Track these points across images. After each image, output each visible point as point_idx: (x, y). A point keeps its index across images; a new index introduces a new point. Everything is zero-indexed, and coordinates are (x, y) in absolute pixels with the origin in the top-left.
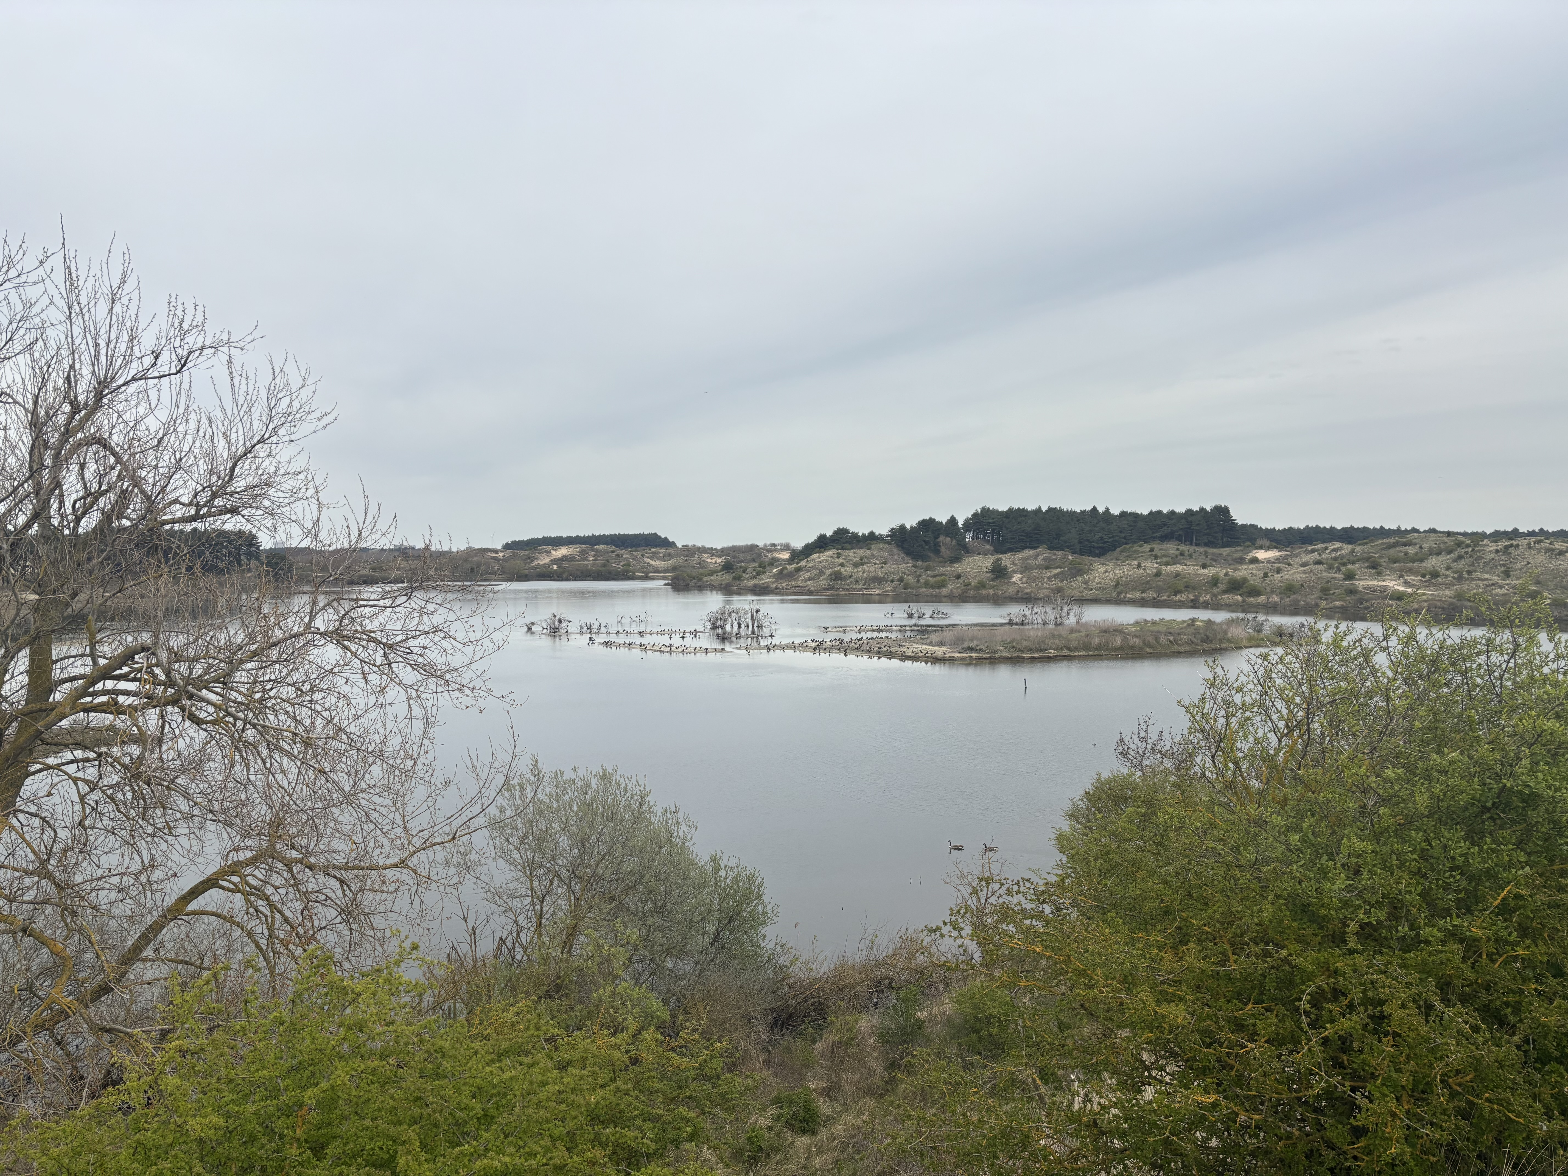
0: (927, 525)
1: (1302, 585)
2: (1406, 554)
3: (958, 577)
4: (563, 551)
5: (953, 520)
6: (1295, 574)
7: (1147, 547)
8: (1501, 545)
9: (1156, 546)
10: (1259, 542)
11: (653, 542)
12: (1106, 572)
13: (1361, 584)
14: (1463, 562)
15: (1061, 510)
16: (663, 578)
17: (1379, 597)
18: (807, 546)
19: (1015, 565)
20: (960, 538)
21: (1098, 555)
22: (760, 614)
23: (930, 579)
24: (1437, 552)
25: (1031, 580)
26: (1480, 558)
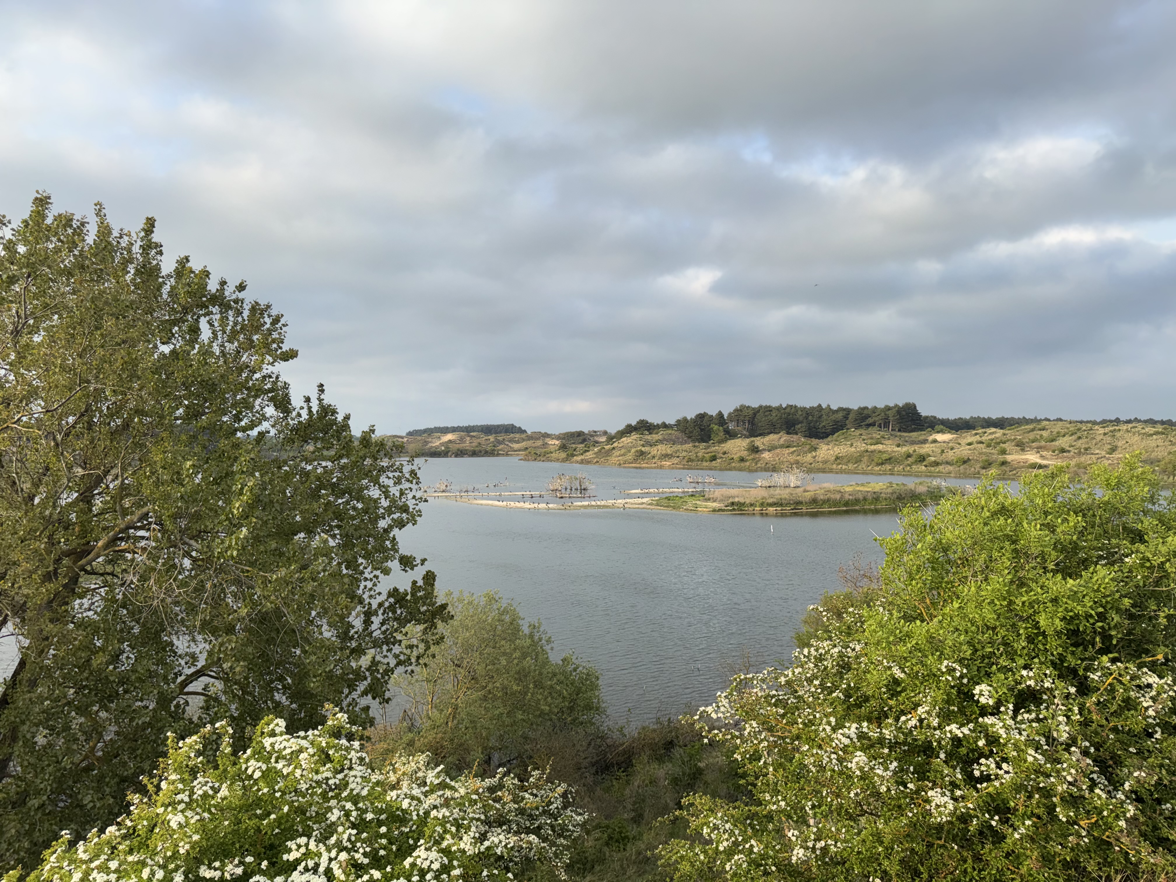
0: (702, 416)
1: (969, 459)
2: (1041, 436)
3: (725, 453)
4: (449, 437)
5: (720, 415)
6: (963, 450)
7: (857, 432)
8: (1107, 430)
9: (864, 431)
10: (937, 428)
11: (510, 429)
12: (829, 449)
13: (1009, 458)
14: (1080, 441)
15: (796, 407)
16: (518, 455)
17: (1023, 467)
18: (618, 432)
19: (764, 445)
20: (725, 426)
21: (822, 438)
22: (586, 481)
23: (705, 455)
24: (1063, 435)
25: (775, 455)
26: (1093, 439)
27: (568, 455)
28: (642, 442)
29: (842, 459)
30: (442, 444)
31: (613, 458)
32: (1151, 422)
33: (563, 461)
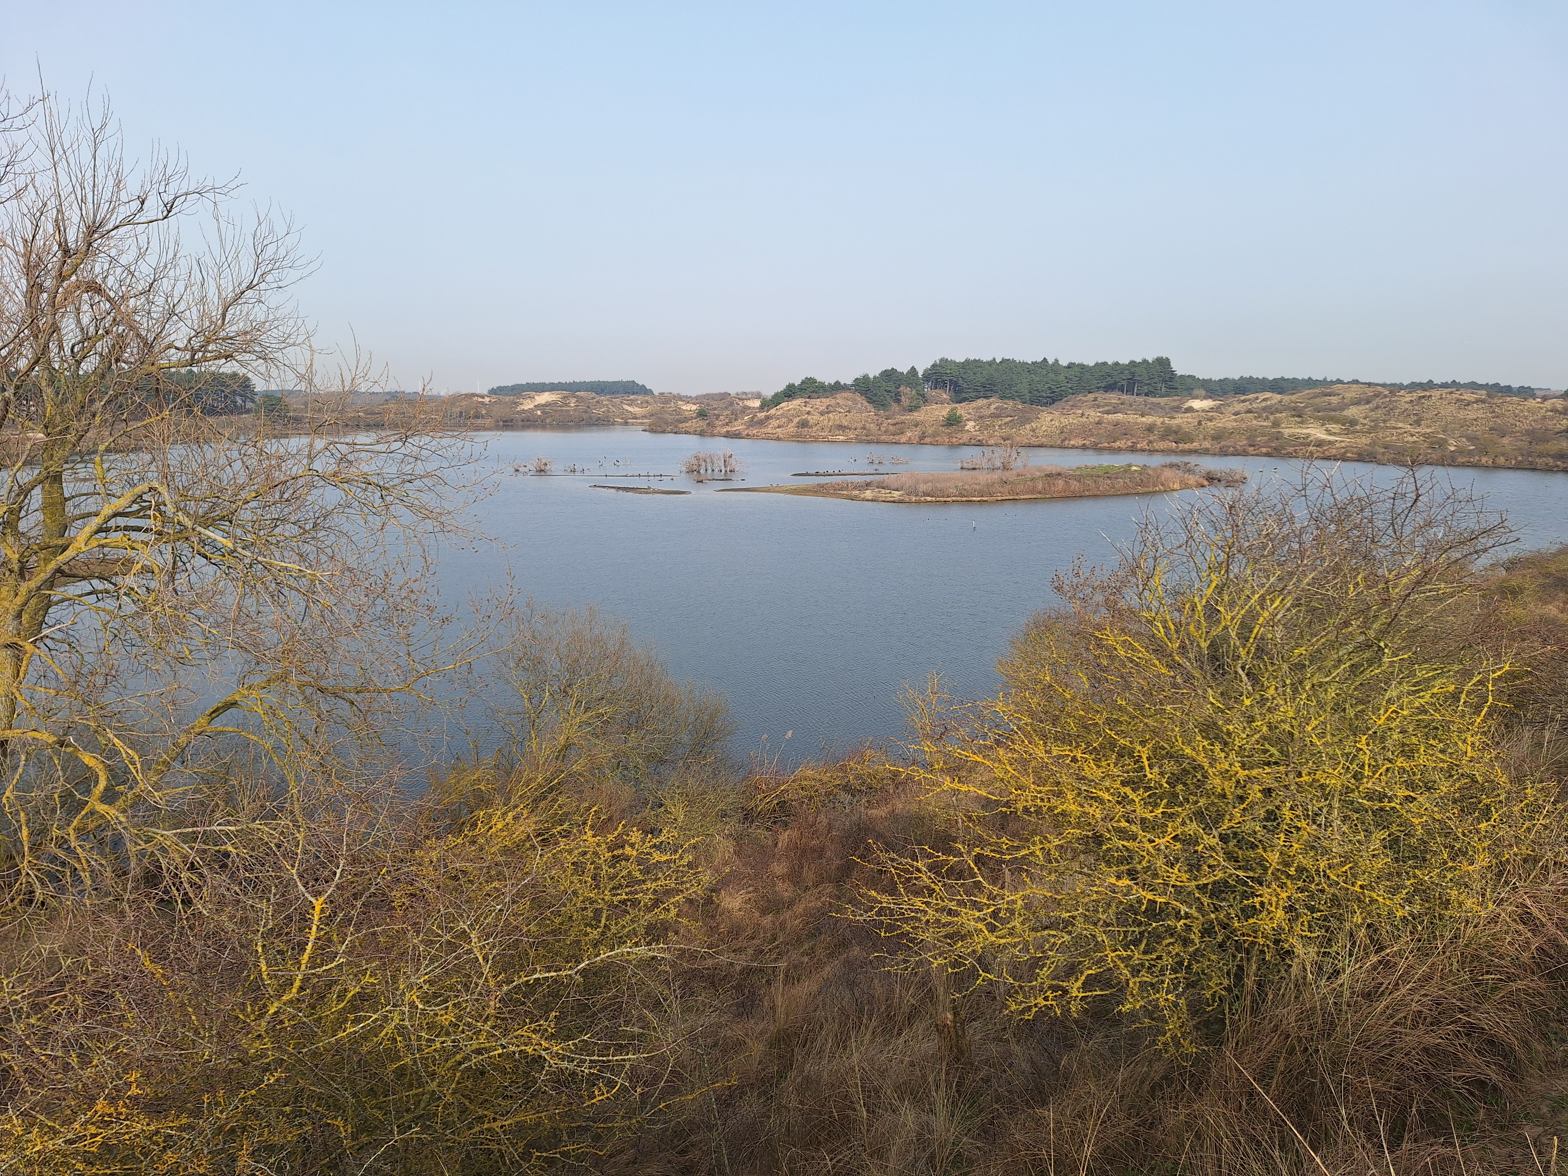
0: (889, 375)
1: (1233, 432)
2: (1329, 403)
3: (916, 425)
4: (546, 397)
5: (913, 370)
6: (1227, 421)
7: (1091, 397)
8: (1415, 395)
9: (1101, 396)
10: (1196, 392)
11: (631, 389)
12: (1052, 420)
13: (1287, 432)
14: (1379, 412)
15: (1014, 361)
16: (642, 424)
17: (1302, 444)
18: (776, 395)
19: (969, 414)
20: (919, 388)
21: (1045, 404)
22: (732, 461)
23: (891, 427)
24: (1357, 402)
25: (983, 428)
26: (1396, 408)
27: (708, 424)
28: (808, 409)
29: (1071, 432)
30: (537, 407)
31: (769, 430)
32: (1473, 386)
33: (702, 434)
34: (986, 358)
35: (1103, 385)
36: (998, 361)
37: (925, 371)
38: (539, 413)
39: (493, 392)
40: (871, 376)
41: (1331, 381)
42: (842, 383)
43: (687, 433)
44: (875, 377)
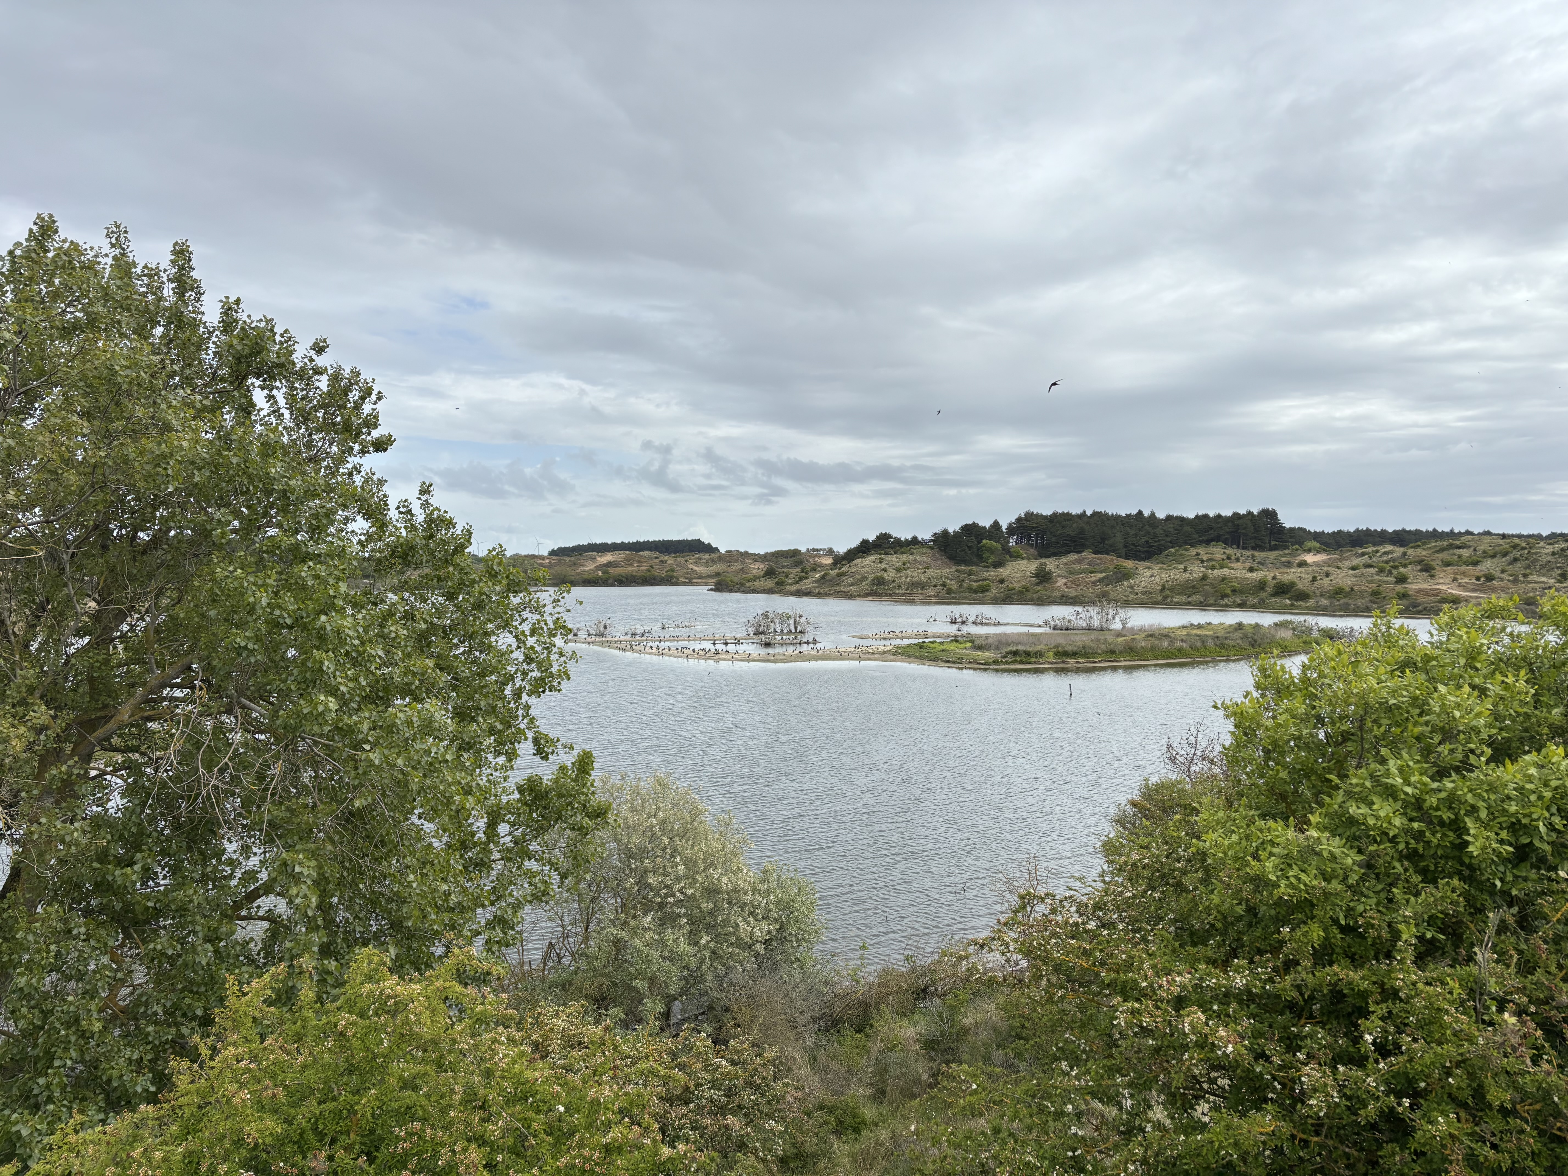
0: (971, 530)
1: (1352, 589)
2: (1460, 556)
3: (1002, 581)
4: (607, 558)
5: (996, 525)
6: (1344, 577)
7: (1193, 551)
8: (1557, 547)
9: (1203, 550)
10: (1308, 545)
11: (697, 547)
12: (1151, 576)
13: (1412, 587)
14: (1518, 565)
15: (1106, 514)
16: (706, 584)
17: (1432, 601)
18: (850, 551)
19: (1059, 569)
20: (1003, 542)
21: (1144, 559)
22: (803, 620)
23: (975, 584)
24: (1493, 556)
25: (1075, 584)
26: (1536, 560)
27: (777, 584)
28: (883, 566)
29: (1171, 589)
30: (598, 568)
31: (842, 589)
33: (770, 591)
34: (1075, 511)
35: (1204, 538)
36: (1089, 513)
37: (1010, 525)
38: (600, 573)
39: (553, 553)
40: (951, 531)
41: (1460, 533)
42: (920, 538)
43: (755, 591)
44: (955, 532)
